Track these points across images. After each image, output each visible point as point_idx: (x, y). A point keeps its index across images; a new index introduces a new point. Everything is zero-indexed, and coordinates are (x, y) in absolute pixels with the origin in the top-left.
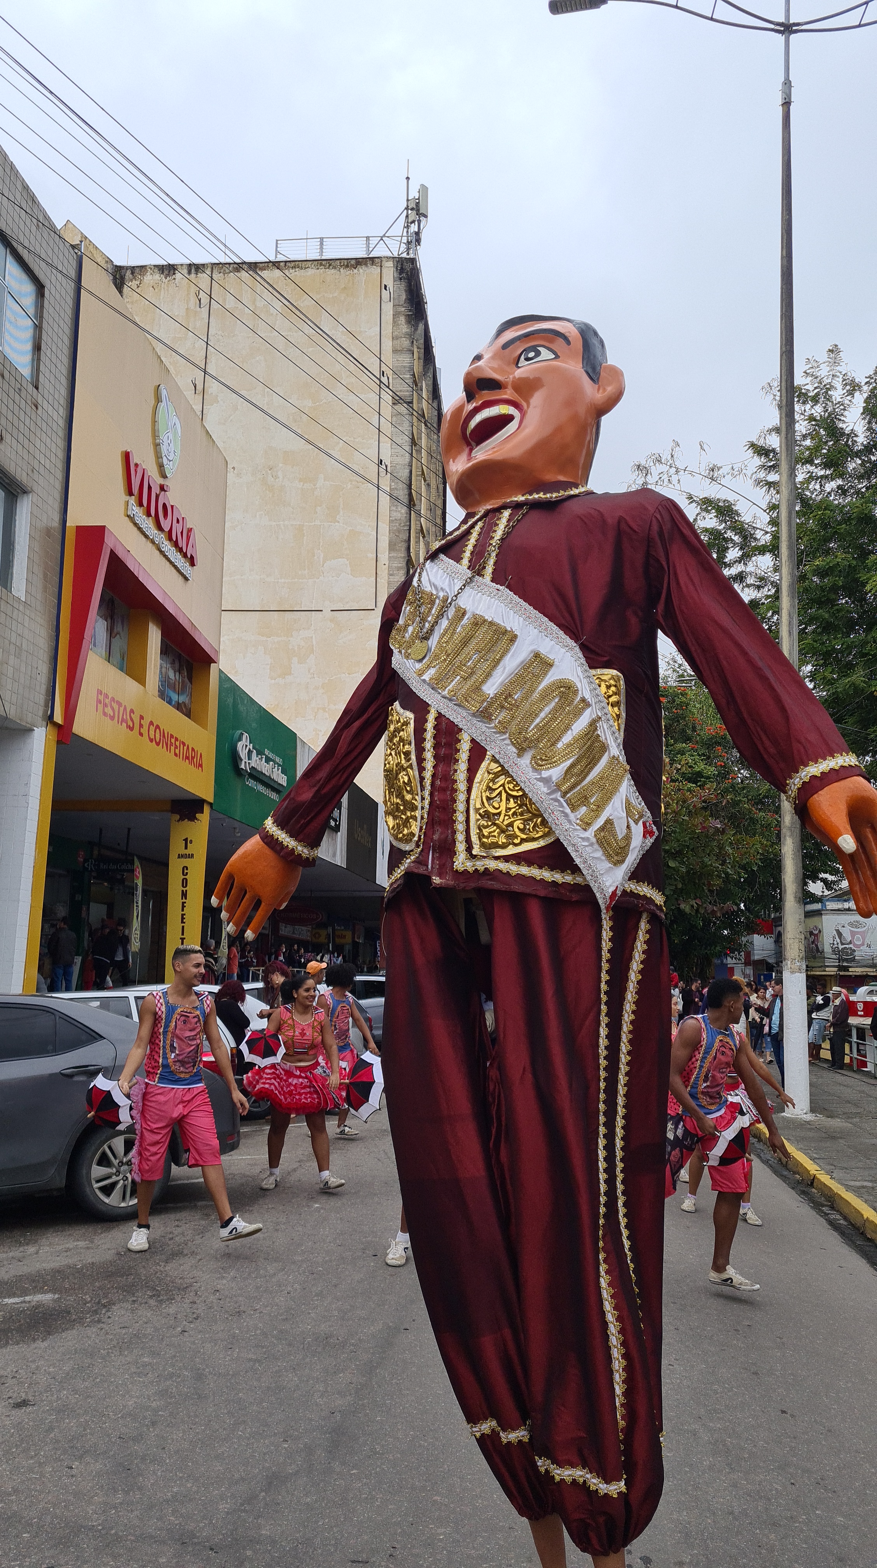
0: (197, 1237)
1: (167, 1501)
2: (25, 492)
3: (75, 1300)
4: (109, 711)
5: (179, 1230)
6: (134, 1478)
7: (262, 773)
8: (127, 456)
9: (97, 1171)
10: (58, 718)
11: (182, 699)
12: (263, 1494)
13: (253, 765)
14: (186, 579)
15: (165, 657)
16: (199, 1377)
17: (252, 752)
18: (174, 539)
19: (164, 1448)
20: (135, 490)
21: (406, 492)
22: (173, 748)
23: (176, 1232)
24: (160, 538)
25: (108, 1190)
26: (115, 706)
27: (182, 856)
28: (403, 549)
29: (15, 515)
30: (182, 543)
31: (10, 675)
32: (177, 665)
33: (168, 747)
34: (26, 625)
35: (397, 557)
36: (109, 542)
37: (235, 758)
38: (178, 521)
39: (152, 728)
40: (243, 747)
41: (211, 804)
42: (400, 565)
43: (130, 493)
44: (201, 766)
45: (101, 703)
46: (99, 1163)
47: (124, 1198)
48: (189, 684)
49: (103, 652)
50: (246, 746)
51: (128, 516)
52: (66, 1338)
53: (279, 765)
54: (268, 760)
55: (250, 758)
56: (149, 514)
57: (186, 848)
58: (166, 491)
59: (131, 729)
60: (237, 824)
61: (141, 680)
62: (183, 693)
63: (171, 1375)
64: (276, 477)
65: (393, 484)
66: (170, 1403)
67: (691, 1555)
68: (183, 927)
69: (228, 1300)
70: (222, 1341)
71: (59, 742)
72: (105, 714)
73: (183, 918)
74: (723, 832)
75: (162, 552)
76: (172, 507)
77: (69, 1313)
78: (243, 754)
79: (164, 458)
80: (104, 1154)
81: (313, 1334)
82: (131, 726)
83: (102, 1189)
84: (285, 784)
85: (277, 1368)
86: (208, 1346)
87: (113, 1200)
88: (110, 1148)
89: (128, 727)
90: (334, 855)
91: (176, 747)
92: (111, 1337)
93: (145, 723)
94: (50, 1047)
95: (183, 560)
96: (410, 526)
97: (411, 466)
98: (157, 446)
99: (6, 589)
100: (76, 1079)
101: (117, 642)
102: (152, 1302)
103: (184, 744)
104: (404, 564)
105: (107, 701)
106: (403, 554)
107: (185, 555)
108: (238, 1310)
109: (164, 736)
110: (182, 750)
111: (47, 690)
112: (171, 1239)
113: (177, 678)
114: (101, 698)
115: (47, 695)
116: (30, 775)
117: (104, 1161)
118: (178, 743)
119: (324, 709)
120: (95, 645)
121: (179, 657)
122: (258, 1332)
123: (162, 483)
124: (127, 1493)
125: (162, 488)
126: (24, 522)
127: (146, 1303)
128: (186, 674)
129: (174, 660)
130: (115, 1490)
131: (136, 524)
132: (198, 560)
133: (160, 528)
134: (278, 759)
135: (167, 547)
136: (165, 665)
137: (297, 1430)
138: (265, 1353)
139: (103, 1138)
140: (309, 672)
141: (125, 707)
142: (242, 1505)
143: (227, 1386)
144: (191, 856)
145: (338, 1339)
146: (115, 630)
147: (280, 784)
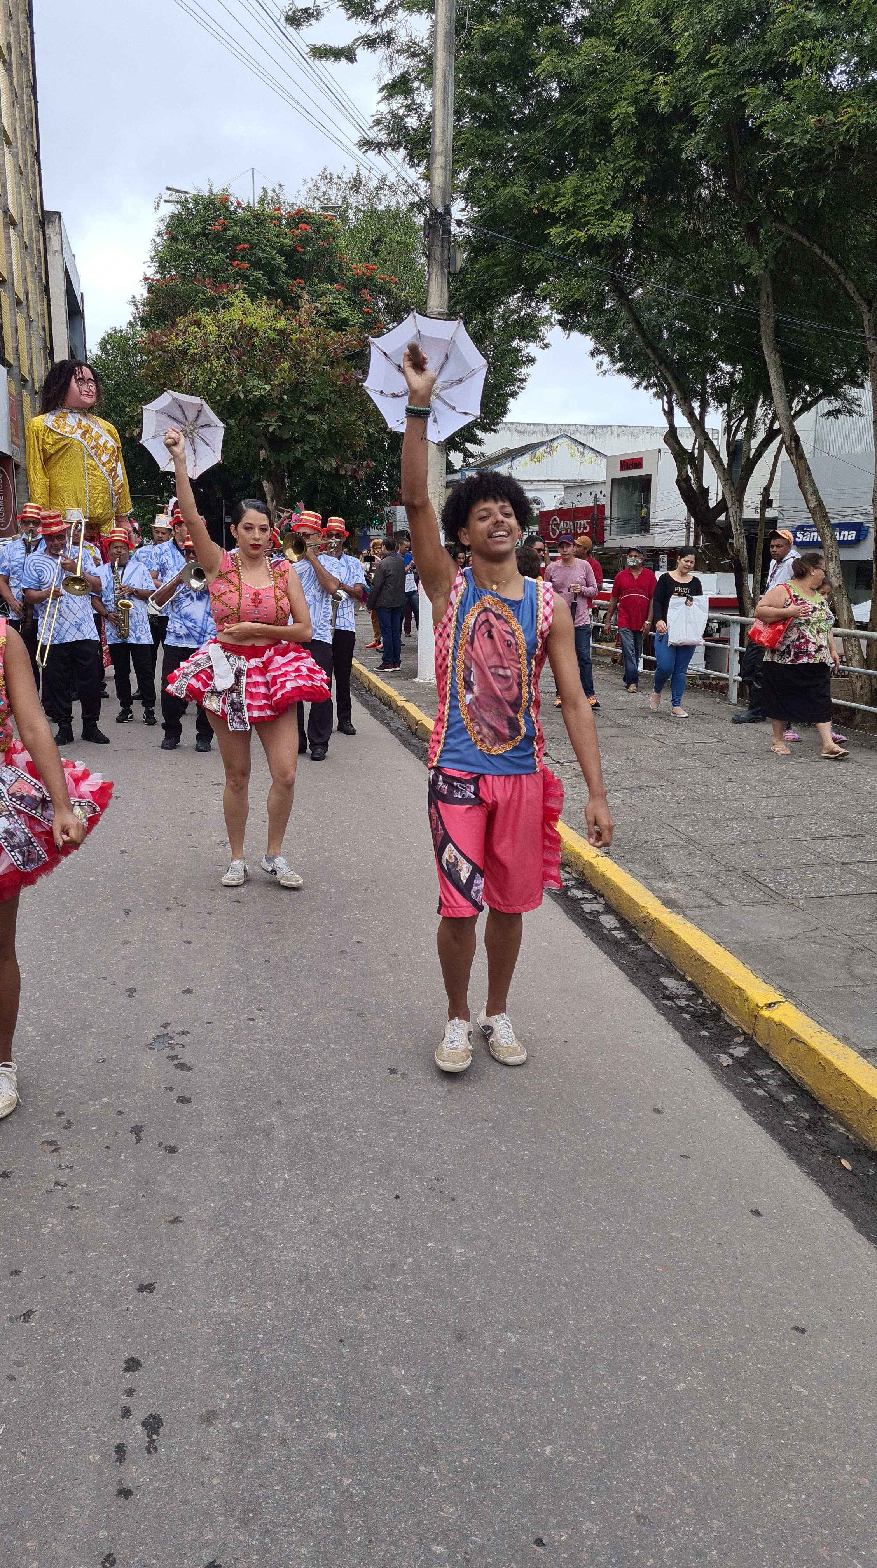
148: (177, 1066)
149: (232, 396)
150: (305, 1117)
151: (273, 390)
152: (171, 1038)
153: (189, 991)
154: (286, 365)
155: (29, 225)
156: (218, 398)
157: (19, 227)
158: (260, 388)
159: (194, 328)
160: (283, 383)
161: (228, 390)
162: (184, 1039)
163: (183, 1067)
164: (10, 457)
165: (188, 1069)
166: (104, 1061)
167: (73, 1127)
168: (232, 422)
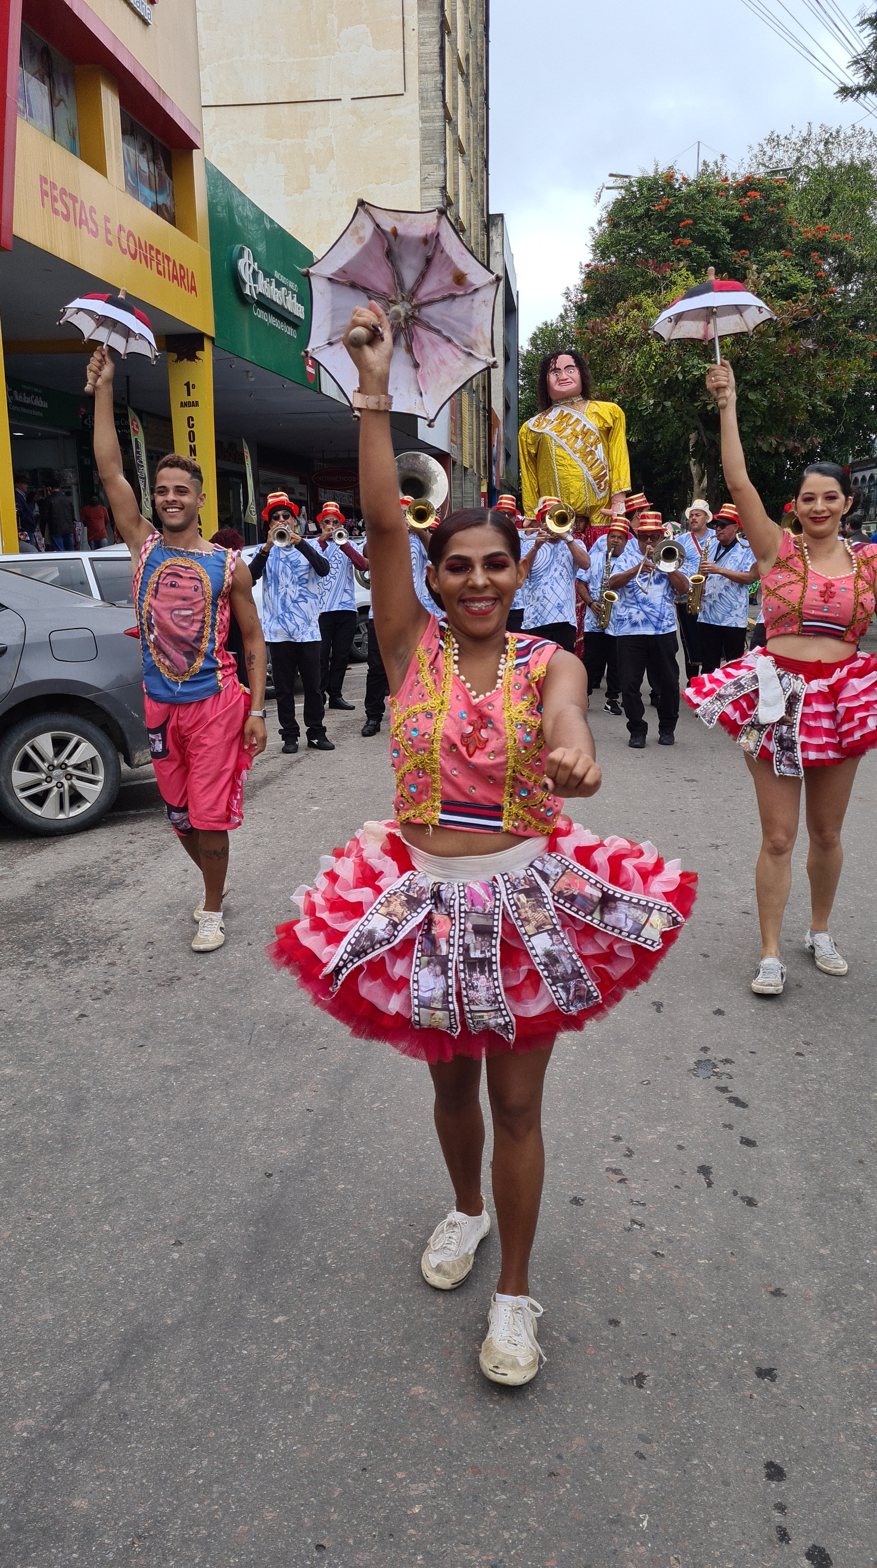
0: (150, 858)
4: (59, 206)
5: (131, 846)
7: (273, 301)
9: (20, 778)
11: (162, 199)
12: (105, 1387)
13: (260, 290)
14: (146, 23)
15: (131, 139)
16: (77, 1105)
17: (258, 273)
22: (154, 264)
23: (125, 851)
25: (39, 800)
26: (69, 202)
27: (186, 404)
32: (149, 151)
33: (147, 261)
35: (428, 18)
37: (237, 281)
39: (124, 236)
40: (246, 266)
41: (212, 339)
42: (432, 29)
44: (193, 288)
45: (47, 196)
46: (23, 768)
47: (62, 807)
48: (168, 179)
49: (48, 128)
50: (250, 265)
53: (293, 292)
54: (279, 285)
55: (255, 281)
57: (189, 394)
59: (95, 234)
60: (250, 367)
61: (100, 166)
62: (162, 193)
66: (14, 1162)
69: (162, 958)
70: (134, 1032)
72: (55, 211)
74: (815, 354)
78: (246, 275)
80: (26, 757)
81: (269, 1015)
82: (94, 230)
83: (30, 798)
84: (303, 318)
85: (202, 1083)
87: (48, 812)
88: (34, 748)
89: (90, 231)
91: (158, 264)
93: (113, 227)
101: (60, 110)
102: (54, 965)
103: (168, 259)
104: (436, 28)
105: (56, 193)
106: (435, 13)
108: (170, 975)
109: (141, 247)
110: (168, 267)
112: (116, 861)
113: (152, 171)
114: (47, 188)
117: (27, 765)
118: (160, 257)
120: (31, 115)
122: (190, 1014)
127: (45, 966)
128: (162, 164)
129: (144, 145)
134: (291, 285)
136: (132, 152)
137: (202, 1217)
138: (189, 1054)
139: (22, 736)
140: (330, 183)
141: (82, 202)
142: (58, 1419)
143: (115, 1123)
144: (196, 404)
145: (304, 1025)
146: (57, 95)
147: (296, 316)
148: (730, 1100)
149: (671, 378)
152: (715, 1066)
153: (719, 1012)
155: (475, 232)
156: (655, 381)
157: (467, 233)
158: (700, 367)
159: (635, 312)
161: (666, 371)
162: (728, 1068)
163: (736, 1101)
164: (448, 454)
165: (744, 1105)
166: (649, 1083)
167: (635, 1157)
168: (668, 404)
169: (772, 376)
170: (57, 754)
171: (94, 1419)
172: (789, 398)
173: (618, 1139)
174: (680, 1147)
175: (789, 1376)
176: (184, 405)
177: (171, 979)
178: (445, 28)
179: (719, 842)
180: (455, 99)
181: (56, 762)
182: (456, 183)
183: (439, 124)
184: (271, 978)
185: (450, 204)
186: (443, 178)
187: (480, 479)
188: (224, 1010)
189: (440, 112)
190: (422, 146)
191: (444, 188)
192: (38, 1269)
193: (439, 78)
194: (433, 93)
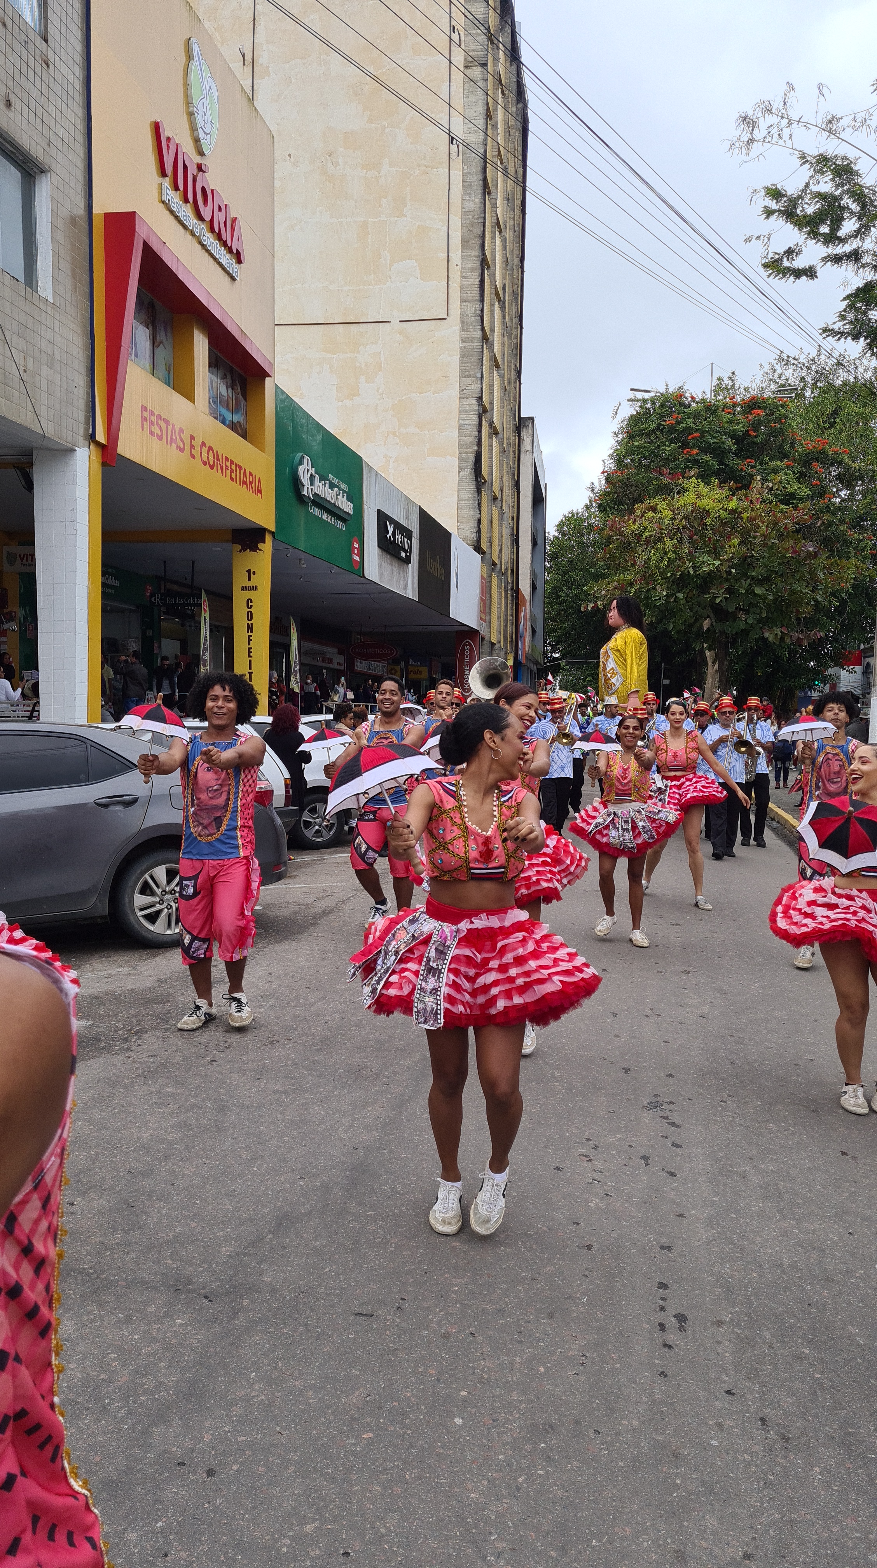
1: (167, 1242)
2: (42, 172)
3: (107, 1027)
4: (155, 429)
6: (137, 1216)
7: (326, 500)
8: (157, 128)
9: (140, 900)
10: (101, 437)
11: (237, 418)
12: (271, 1236)
13: (316, 491)
14: (233, 279)
15: (215, 370)
16: (222, 1109)
17: (315, 477)
18: (217, 230)
19: (173, 1184)
20: (169, 169)
21: (480, 176)
22: (228, 472)
24: (201, 229)
25: (152, 918)
26: (163, 425)
27: (246, 588)
28: (477, 246)
29: (35, 200)
30: (226, 236)
31: (44, 387)
32: (229, 381)
33: (223, 470)
34: (57, 329)
35: (470, 256)
36: (141, 232)
37: (296, 483)
38: (220, 209)
39: (205, 450)
40: (305, 471)
41: (272, 533)
42: (474, 265)
43: (164, 174)
44: (260, 491)
45: (146, 421)
46: (143, 892)
47: (169, 925)
48: (243, 401)
49: (148, 364)
50: (308, 470)
51: (163, 202)
52: (91, 1066)
53: (344, 492)
54: (332, 486)
55: (312, 484)
56: (186, 201)
57: (249, 580)
58: (204, 172)
59: (182, 450)
60: (302, 556)
61: (190, 396)
62: (237, 412)
63: (193, 1106)
64: (337, 164)
65: (466, 167)
66: (187, 1136)
67: (731, 1313)
68: (250, 661)
69: (263, 1029)
70: (251, 1071)
71: (104, 464)
72: (152, 433)
73: (250, 652)
74: (815, 556)
75: (203, 246)
76: (212, 191)
77: (99, 1040)
78: (305, 479)
79: (200, 131)
80: (146, 883)
81: (346, 1065)
82: (182, 447)
83: (146, 917)
84: (351, 512)
85: (304, 1101)
86: (236, 1076)
87: (159, 928)
88: (152, 877)
89: (179, 448)
90: (405, 588)
91: (232, 471)
92: (137, 1065)
93: (197, 443)
94: (83, 776)
95: (228, 256)
96: (484, 218)
97: (486, 145)
98: (191, 114)
99: (32, 288)
100: (112, 808)
101: (161, 352)
103: (240, 467)
104: (476, 264)
105: (153, 418)
106: (477, 252)
107: (230, 251)
109: (218, 459)
110: (239, 474)
111: (87, 405)
113: (230, 395)
114: (146, 414)
115: (87, 411)
116: (76, 500)
117: (146, 890)
118: (233, 467)
119: (394, 434)
120: (136, 356)
121: (231, 371)
122: (290, 1062)
123: (200, 162)
124: (126, 1232)
125: (200, 168)
126: (44, 210)
128: (239, 390)
129: (225, 375)
130: (115, 1230)
131: (172, 212)
132: (246, 256)
133: (200, 217)
134: (342, 485)
135: (210, 240)
136: (214, 378)
137: (316, 1167)
138: (293, 1085)
139: (144, 867)
140: (378, 392)
141: (173, 426)
142: (246, 1248)
143: (249, 1120)
144: (255, 588)
145: (371, 1071)
146: (158, 339)
147: (346, 512)
148: (669, 1123)
149: (682, 572)
150: (773, 1171)
151: (722, 564)
152: (662, 1105)
153: (671, 1075)
154: (736, 541)
155: (508, 433)
156: (669, 575)
157: (500, 435)
158: (709, 564)
159: (651, 514)
160: (732, 558)
161: (679, 566)
162: (671, 1107)
163: (673, 1124)
164: (478, 631)
165: (678, 1127)
166: (614, 1112)
167: (599, 1149)
168: (680, 595)
169: (776, 573)
170: (169, 882)
171: (267, 1248)
172: (793, 592)
173: (588, 1140)
174: (630, 1146)
175: (679, 1249)
176: (244, 588)
177: (272, 1042)
178: (485, 264)
179: (691, 969)
180: (492, 323)
181: (167, 889)
182: (491, 393)
183: (477, 344)
184: (345, 1044)
185: (485, 411)
186: (479, 390)
187: (507, 654)
188: (313, 1061)
189: (479, 334)
190: (462, 362)
191: (480, 398)
192: (217, 1186)
193: (478, 306)
194: (473, 318)
